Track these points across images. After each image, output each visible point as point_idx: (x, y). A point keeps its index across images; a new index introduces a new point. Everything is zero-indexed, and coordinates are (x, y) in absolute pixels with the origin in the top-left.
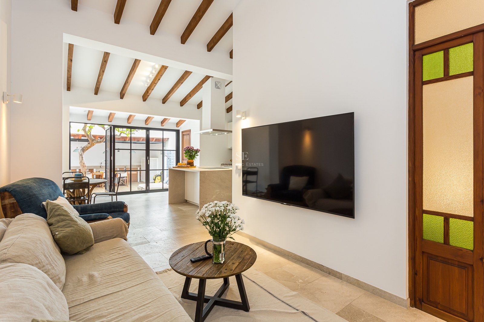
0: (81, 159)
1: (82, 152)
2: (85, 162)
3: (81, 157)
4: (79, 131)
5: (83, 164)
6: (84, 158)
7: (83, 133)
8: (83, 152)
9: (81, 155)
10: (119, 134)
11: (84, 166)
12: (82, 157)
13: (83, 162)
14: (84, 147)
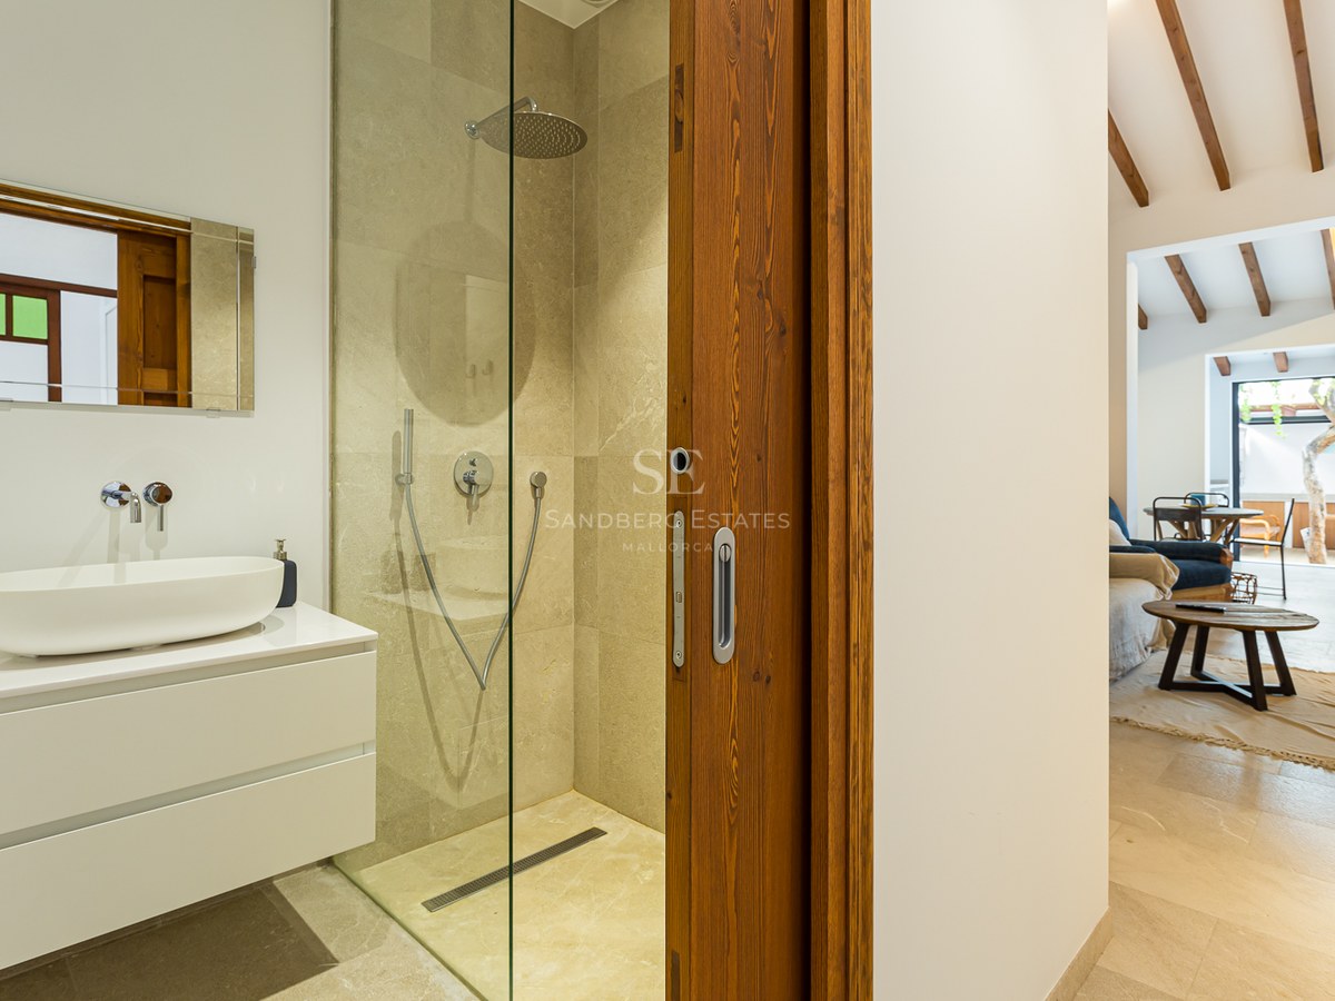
0: (1307, 470)
1: (1311, 453)
2: (1319, 480)
3: (1307, 465)
5: (1312, 485)
6: (1317, 470)
7: (1310, 400)
8: (1315, 452)
9: (1308, 460)
11: (1315, 488)
12: (1311, 466)
13: (1312, 478)
14: (1319, 439)
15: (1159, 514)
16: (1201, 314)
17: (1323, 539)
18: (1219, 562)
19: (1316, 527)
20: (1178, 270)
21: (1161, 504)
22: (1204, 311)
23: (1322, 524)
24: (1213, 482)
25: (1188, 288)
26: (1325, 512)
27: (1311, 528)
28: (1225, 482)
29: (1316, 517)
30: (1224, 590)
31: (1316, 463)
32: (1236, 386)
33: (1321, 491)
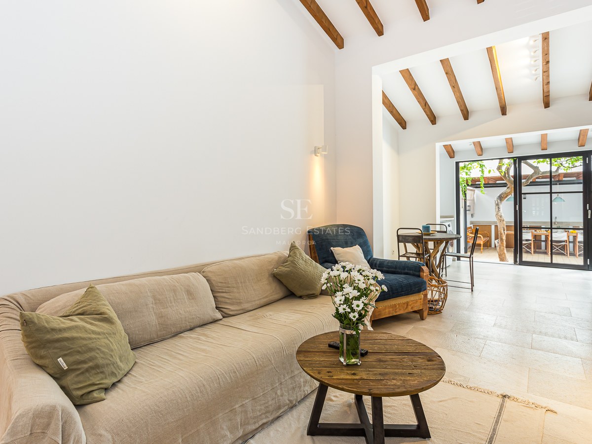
0: (497, 210)
1: (499, 201)
2: (503, 215)
3: (497, 207)
4: (491, 173)
5: (499, 217)
6: (501, 209)
7: (497, 174)
8: (501, 200)
9: (497, 205)
10: (556, 169)
11: (501, 218)
12: (499, 208)
13: (500, 214)
14: (502, 194)
15: (401, 238)
16: (433, 119)
17: (505, 245)
18: (419, 276)
19: (502, 239)
20: (413, 87)
21: (401, 232)
22: (435, 118)
23: (504, 238)
24: (441, 217)
25: (421, 100)
26: (506, 232)
27: (499, 240)
28: (452, 217)
29: (501, 234)
30: (423, 296)
31: (501, 206)
32: (457, 163)
33: (503, 220)
